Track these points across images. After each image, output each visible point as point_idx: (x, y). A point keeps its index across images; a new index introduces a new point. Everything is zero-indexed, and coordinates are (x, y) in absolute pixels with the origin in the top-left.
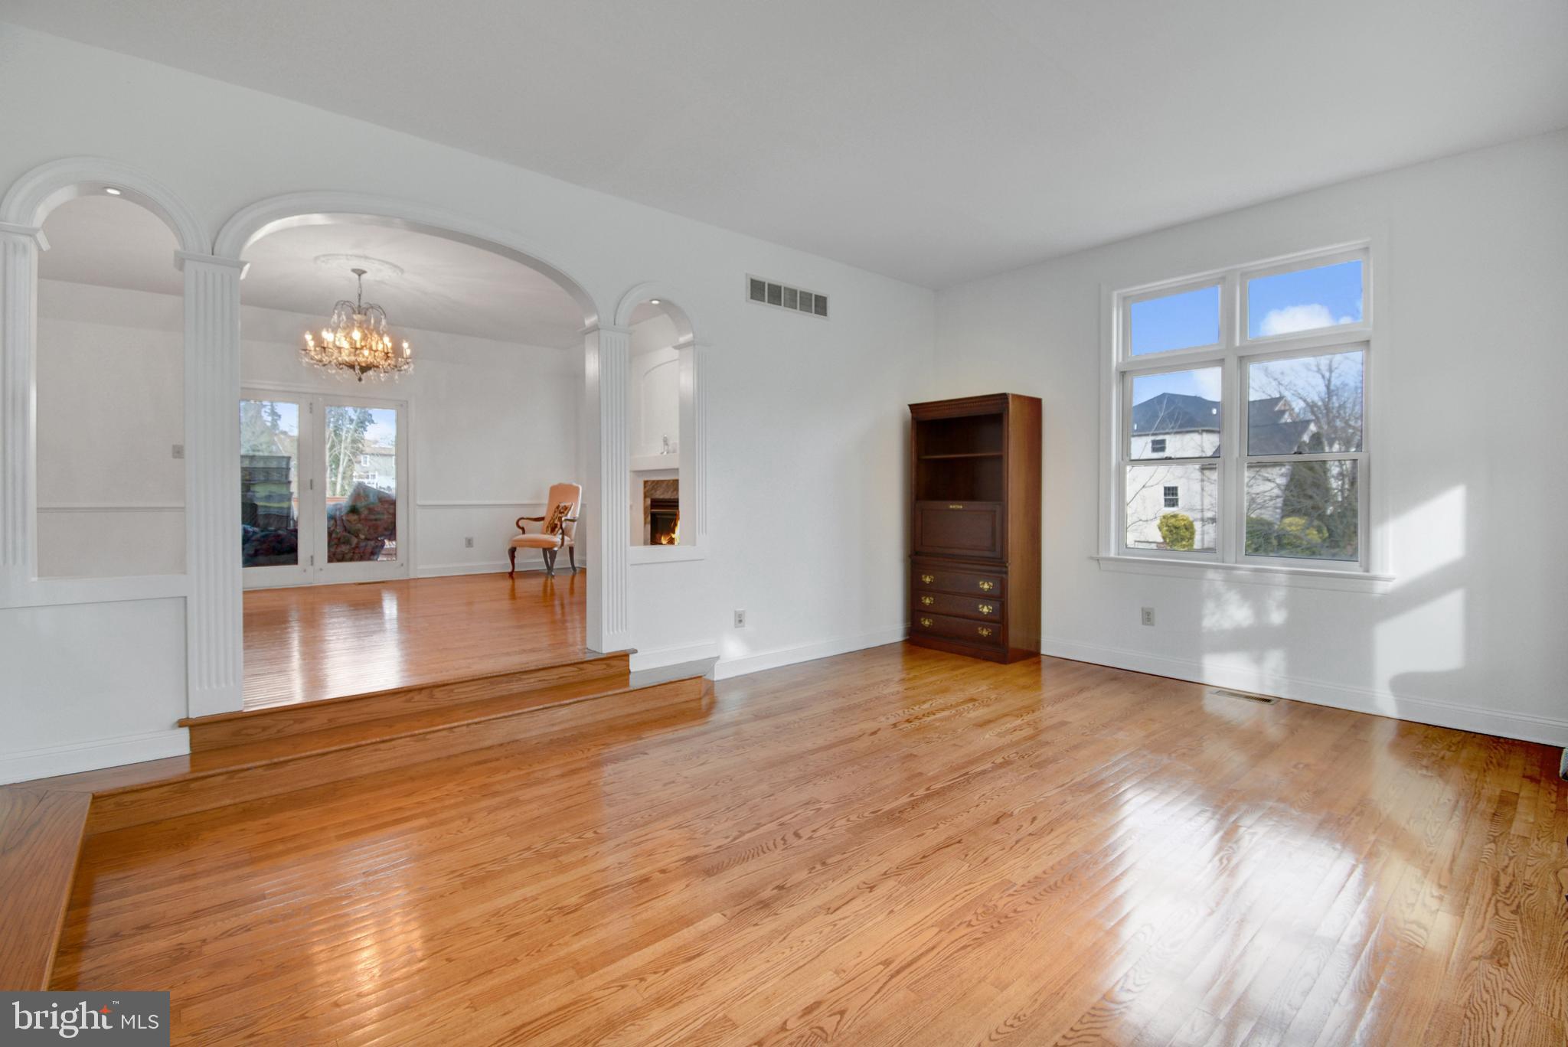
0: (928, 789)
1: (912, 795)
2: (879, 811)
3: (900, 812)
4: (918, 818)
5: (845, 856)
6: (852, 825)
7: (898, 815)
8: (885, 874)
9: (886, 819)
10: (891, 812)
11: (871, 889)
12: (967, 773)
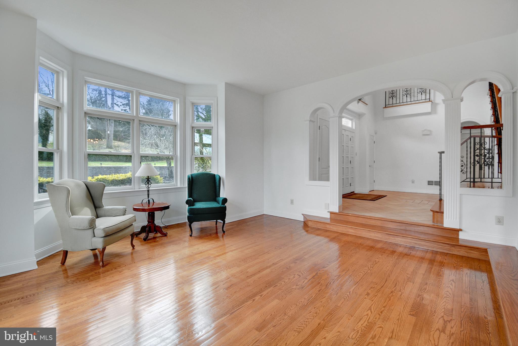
0: (254, 300)
1: (261, 296)
2: (274, 287)
3: (267, 287)
4: (260, 285)
5: (282, 271)
6: (283, 280)
7: (267, 285)
8: (270, 267)
9: (271, 283)
10: (270, 286)
11: (273, 264)
12: (231, 314)
